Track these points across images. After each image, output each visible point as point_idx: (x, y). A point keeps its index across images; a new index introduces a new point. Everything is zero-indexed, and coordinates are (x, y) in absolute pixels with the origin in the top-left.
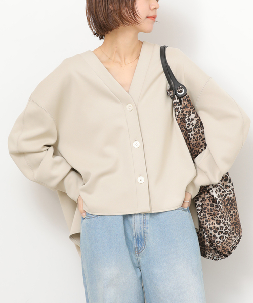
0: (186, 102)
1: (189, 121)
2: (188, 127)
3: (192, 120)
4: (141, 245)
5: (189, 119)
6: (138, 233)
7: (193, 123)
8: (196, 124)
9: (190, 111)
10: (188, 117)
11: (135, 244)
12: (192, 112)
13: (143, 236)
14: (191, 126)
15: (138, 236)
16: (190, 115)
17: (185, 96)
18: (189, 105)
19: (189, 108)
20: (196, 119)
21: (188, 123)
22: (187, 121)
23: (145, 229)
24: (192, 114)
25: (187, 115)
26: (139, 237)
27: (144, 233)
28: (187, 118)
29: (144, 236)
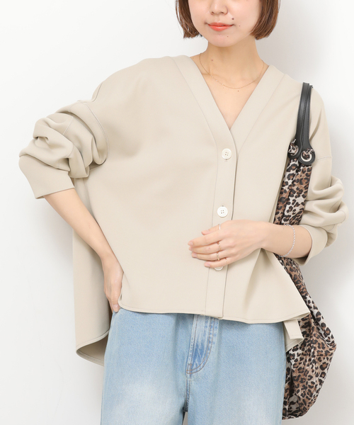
0: (304, 176)
1: (293, 204)
2: (288, 211)
3: (298, 205)
4: (199, 361)
5: (295, 201)
6: (200, 341)
7: (295, 210)
8: (298, 213)
9: (302, 191)
10: (296, 197)
11: (190, 358)
12: (303, 194)
13: (205, 346)
14: (292, 212)
15: (197, 345)
16: (299, 196)
17: (307, 166)
18: (304, 182)
19: (304, 186)
20: (301, 206)
21: (291, 205)
22: (291, 201)
23: (211, 336)
24: (301, 197)
25: (295, 194)
26: (200, 347)
27: (209, 342)
28: (294, 198)
29: (208, 346)
